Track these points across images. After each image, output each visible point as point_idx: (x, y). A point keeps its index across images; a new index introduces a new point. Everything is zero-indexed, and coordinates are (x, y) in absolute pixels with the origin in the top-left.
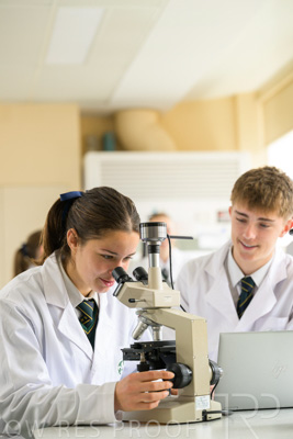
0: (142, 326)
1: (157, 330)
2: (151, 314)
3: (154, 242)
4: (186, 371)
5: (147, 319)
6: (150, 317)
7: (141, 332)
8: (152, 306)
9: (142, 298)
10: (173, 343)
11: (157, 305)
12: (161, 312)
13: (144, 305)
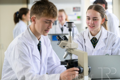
0: (66, 54)
1: (71, 56)
2: (70, 51)
3: (71, 28)
4: (82, 69)
5: (68, 52)
6: (69, 51)
7: (66, 56)
8: (70, 48)
9: (67, 46)
10: (77, 60)
11: (72, 48)
12: (73, 50)
13: (67, 48)
